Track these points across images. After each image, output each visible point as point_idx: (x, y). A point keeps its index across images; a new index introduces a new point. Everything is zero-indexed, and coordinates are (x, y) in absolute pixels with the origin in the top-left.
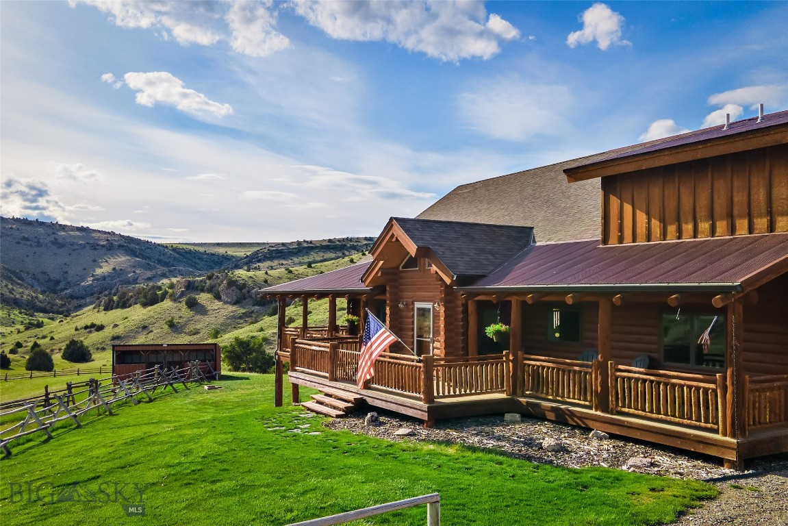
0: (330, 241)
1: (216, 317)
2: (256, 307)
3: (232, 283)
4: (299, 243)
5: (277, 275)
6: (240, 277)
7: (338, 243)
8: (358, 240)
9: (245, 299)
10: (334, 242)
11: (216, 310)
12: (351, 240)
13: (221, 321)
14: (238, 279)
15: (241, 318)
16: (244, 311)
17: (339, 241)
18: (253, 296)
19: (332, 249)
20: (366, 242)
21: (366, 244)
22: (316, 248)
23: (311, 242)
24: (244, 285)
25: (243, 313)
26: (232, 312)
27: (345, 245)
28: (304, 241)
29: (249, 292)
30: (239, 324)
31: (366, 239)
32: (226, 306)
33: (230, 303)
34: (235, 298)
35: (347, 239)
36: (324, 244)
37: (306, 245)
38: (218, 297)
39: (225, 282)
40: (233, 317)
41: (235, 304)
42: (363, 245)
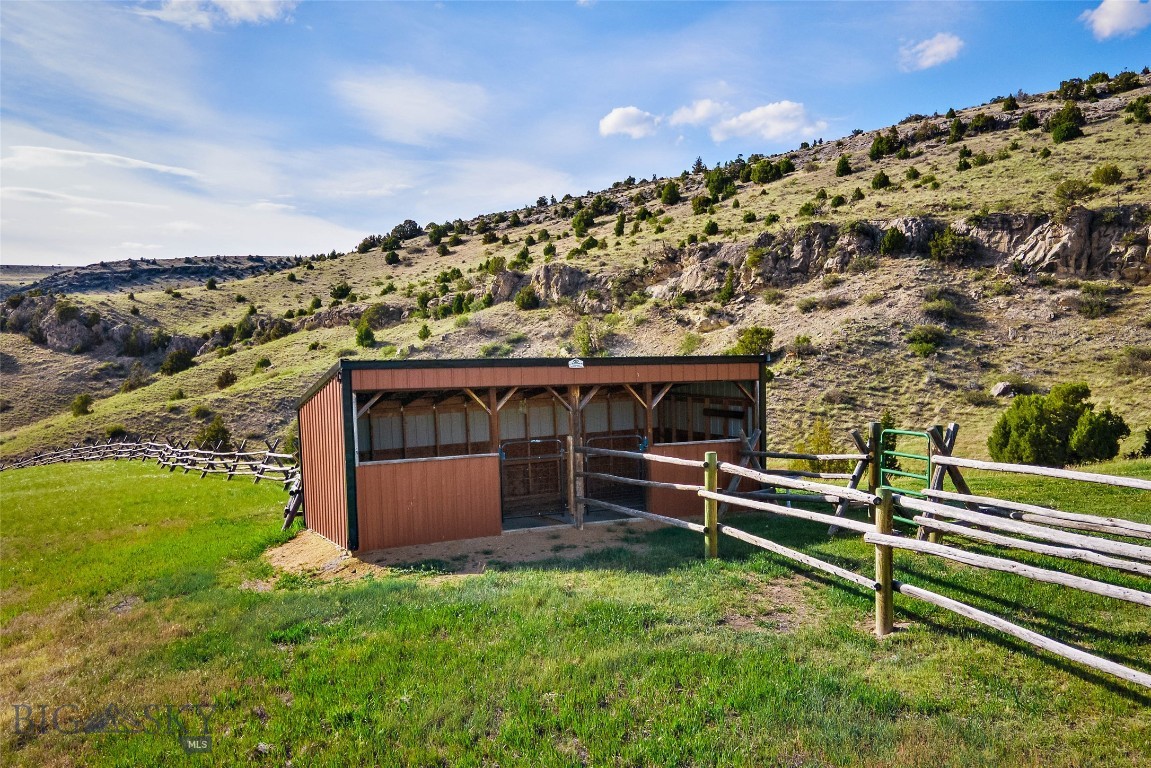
0: (188, 260)
1: (43, 377)
2: (126, 359)
3: (68, 314)
4: (133, 263)
5: (154, 301)
6: (81, 303)
7: (202, 264)
8: (237, 261)
9: (100, 342)
10: (196, 263)
11: (41, 364)
12: (225, 259)
13: (55, 383)
14: (79, 306)
15: (96, 378)
16: (102, 365)
17: (204, 260)
18: (117, 337)
19: (193, 273)
20: (251, 264)
21: (252, 267)
22: (165, 271)
23: (154, 262)
24: (96, 317)
25: (101, 370)
26: (76, 367)
27: (216, 268)
28: (142, 260)
29: (106, 329)
30: (96, 389)
31: (250, 258)
32: (60, 356)
33: (69, 351)
34: (79, 344)
35: (218, 258)
36: (178, 265)
37: (145, 267)
38: (39, 340)
39: (53, 311)
40: (80, 377)
41: (78, 352)
42: (247, 269)
